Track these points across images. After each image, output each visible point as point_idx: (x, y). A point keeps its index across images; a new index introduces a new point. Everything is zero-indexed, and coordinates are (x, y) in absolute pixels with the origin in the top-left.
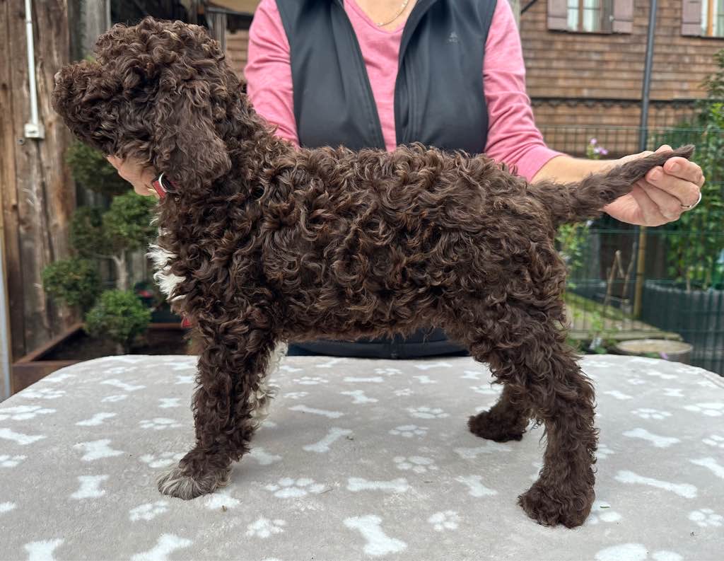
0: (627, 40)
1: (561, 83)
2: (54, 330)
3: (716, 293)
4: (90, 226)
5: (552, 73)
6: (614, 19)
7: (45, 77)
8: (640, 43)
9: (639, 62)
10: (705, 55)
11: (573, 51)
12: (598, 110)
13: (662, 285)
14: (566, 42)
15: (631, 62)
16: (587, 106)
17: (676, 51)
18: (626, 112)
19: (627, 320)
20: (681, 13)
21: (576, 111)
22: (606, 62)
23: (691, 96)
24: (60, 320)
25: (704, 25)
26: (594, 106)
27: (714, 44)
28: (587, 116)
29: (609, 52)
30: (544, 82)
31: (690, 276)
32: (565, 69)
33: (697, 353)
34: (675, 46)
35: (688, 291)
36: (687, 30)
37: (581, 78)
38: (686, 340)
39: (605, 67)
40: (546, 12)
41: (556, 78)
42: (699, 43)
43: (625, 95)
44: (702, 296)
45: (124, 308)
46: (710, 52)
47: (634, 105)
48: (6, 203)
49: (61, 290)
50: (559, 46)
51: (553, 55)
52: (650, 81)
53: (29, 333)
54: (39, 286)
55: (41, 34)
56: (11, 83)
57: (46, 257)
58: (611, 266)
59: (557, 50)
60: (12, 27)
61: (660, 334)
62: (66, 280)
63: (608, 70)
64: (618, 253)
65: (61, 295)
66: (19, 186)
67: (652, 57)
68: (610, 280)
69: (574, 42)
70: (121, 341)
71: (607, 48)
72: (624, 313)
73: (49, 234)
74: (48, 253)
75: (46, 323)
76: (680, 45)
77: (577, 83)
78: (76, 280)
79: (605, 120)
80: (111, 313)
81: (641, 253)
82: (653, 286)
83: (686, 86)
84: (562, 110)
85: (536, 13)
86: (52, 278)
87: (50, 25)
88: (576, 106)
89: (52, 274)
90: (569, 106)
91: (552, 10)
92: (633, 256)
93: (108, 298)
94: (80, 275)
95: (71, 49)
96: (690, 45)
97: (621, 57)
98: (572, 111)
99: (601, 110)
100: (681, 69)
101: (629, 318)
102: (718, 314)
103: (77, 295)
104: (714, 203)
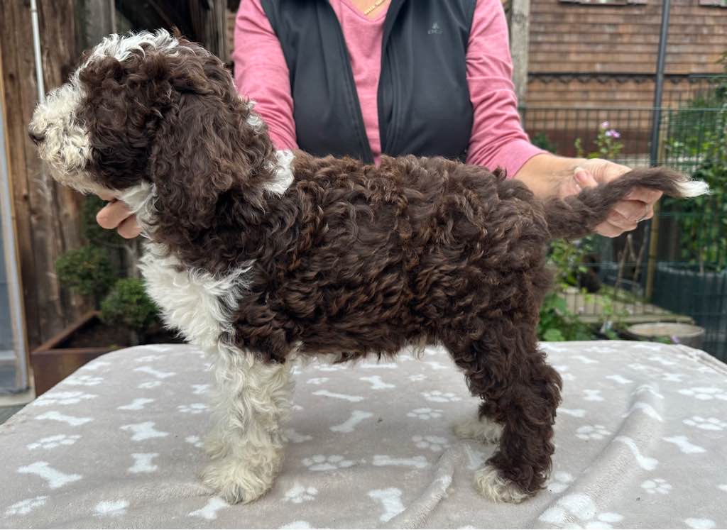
0: (643, 12)
1: (573, 57)
2: (67, 318)
5: (564, 48)
7: (51, 66)
8: (655, 14)
9: (655, 34)
10: (724, 26)
11: (585, 23)
12: (611, 85)
13: (674, 267)
14: (578, 15)
15: (645, 34)
16: (600, 82)
17: (693, 22)
18: (641, 87)
19: (639, 303)
21: (589, 87)
22: (620, 35)
23: (710, 69)
24: (73, 308)
26: (606, 81)
28: (599, 92)
29: (623, 24)
30: (555, 57)
31: (704, 257)
32: (577, 43)
33: (709, 335)
34: (693, 16)
35: (701, 274)
37: (593, 53)
38: (698, 322)
39: (619, 40)
41: (568, 53)
42: (718, 13)
43: (640, 69)
44: (715, 279)
47: (649, 80)
48: (17, 194)
49: (76, 279)
50: (571, 19)
51: (565, 28)
52: (666, 54)
53: (43, 321)
54: (53, 275)
55: (47, 24)
56: (18, 73)
57: (58, 247)
58: (623, 250)
59: (569, 23)
60: (17, 17)
61: (671, 317)
62: (80, 269)
63: (622, 44)
64: (630, 236)
65: (75, 284)
66: (29, 176)
67: (667, 29)
68: (621, 264)
69: (587, 14)
70: (136, 329)
71: (621, 20)
72: (636, 296)
73: (60, 223)
74: (59, 242)
75: (59, 311)
76: (698, 16)
77: (589, 57)
78: (90, 269)
79: (619, 96)
80: (125, 302)
81: (653, 235)
82: (665, 269)
83: (704, 59)
84: (574, 86)
86: (67, 267)
87: (55, 14)
88: (587, 82)
89: (66, 264)
90: (582, 82)
92: (645, 240)
93: (121, 287)
94: (93, 264)
95: (76, 38)
96: (709, 16)
97: (636, 29)
98: (584, 87)
99: (614, 86)
100: (699, 41)
101: (640, 301)
103: (91, 284)
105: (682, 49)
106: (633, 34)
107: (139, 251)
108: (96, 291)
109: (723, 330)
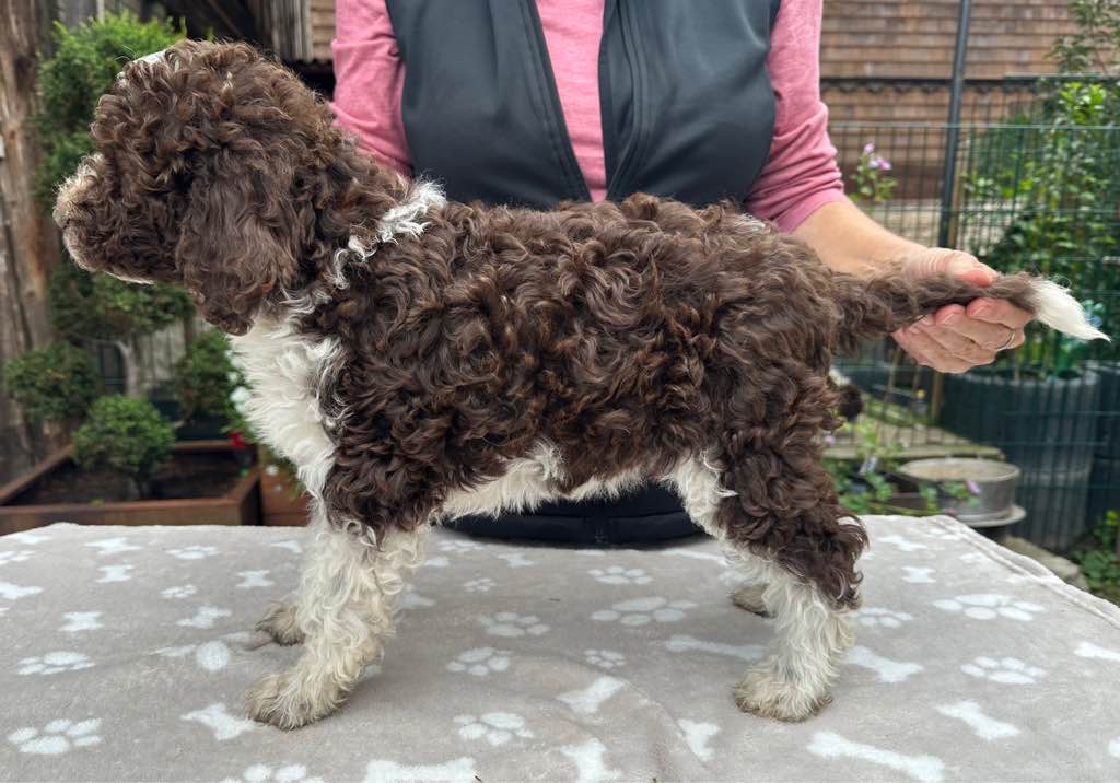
1: (831, 55)
2: (37, 453)
3: (1060, 383)
4: (79, 295)
9: (952, 19)
10: (1057, 7)
12: (887, 97)
15: (940, 19)
16: (871, 92)
18: (932, 99)
19: (919, 427)
21: (855, 99)
22: (902, 20)
23: (1032, 72)
24: (46, 439)
26: (881, 91)
28: (869, 106)
29: (907, 4)
31: (1018, 358)
33: (1026, 476)
35: (1016, 382)
37: (861, 47)
38: (1010, 457)
39: (901, 28)
43: (931, 73)
44: (1037, 390)
45: (130, 424)
46: (1065, 2)
47: (942, 89)
49: (36, 396)
52: (967, 49)
57: (18, 343)
61: (969, 450)
62: (41, 380)
63: (904, 33)
65: (36, 405)
67: (969, 12)
70: (131, 474)
72: (916, 415)
73: (22, 306)
74: (21, 336)
77: (856, 54)
78: (57, 380)
79: (898, 113)
80: (110, 432)
83: (1025, 57)
86: (20, 378)
88: (852, 91)
89: (19, 372)
90: (844, 91)
93: (104, 409)
94: (65, 372)
97: (925, 11)
98: (846, 99)
99: (892, 97)
100: (1019, 29)
101: (922, 423)
102: (1061, 417)
103: (60, 404)
104: (1062, 244)
105: (994, 42)
107: (137, 350)
108: (67, 415)
109: (1047, 468)
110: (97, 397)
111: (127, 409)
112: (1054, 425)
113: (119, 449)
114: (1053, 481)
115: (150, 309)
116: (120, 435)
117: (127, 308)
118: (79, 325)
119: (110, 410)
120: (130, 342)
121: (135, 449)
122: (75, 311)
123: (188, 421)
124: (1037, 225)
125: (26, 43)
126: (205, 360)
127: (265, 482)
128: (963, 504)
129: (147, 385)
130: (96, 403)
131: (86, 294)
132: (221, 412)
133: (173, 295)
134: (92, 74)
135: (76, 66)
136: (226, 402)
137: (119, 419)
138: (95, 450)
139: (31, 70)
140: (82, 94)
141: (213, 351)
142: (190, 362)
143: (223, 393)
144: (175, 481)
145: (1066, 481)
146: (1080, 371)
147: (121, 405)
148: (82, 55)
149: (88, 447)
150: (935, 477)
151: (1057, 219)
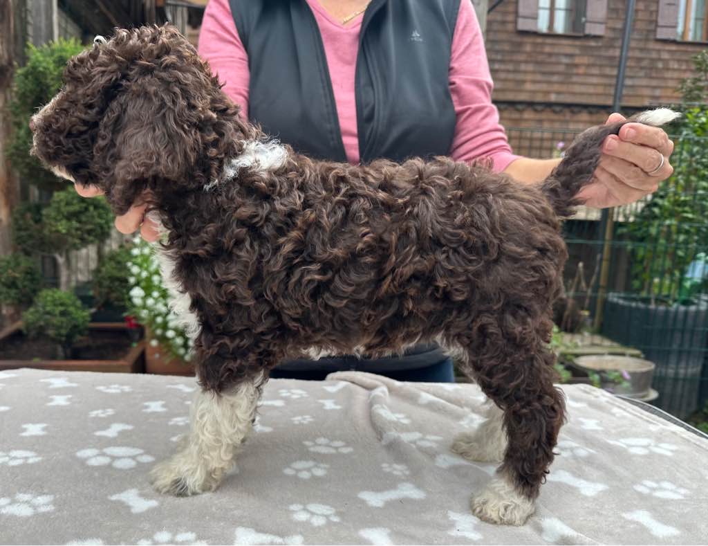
0: (600, 44)
1: (528, 86)
3: (682, 308)
4: (31, 222)
5: (519, 77)
6: (586, 22)
8: (613, 47)
9: (612, 67)
10: (679, 61)
11: (542, 53)
12: (565, 116)
13: (625, 299)
14: (535, 44)
15: (601, 66)
16: (555, 112)
17: (648, 56)
18: (595, 118)
19: (587, 334)
20: (657, 16)
21: (544, 116)
22: (576, 66)
24: (4, 317)
25: (680, 29)
26: (561, 111)
27: (690, 49)
28: (552, 121)
29: (579, 55)
30: (510, 85)
31: (655, 290)
32: (534, 72)
33: (659, 369)
34: (648, 50)
35: (652, 306)
36: (662, 34)
37: (549, 82)
38: (648, 356)
39: (575, 71)
40: (516, 13)
41: (524, 82)
42: (674, 48)
43: (595, 101)
44: (667, 312)
45: (62, 308)
46: (685, 57)
50: (528, 48)
51: (522, 57)
52: (623, 86)
58: (573, 277)
59: (526, 53)
61: (620, 350)
62: (4, 278)
63: (578, 74)
64: (581, 265)
67: (625, 62)
68: (572, 292)
69: (543, 44)
76: (654, 50)
77: (544, 87)
78: (15, 278)
79: (572, 126)
80: (48, 313)
81: (605, 265)
82: (615, 300)
83: (658, 93)
84: (528, 115)
85: (505, 13)
88: (542, 111)
90: (536, 111)
91: (522, 11)
92: (597, 269)
93: (46, 297)
94: (18, 273)
96: (664, 50)
97: (592, 60)
98: (538, 116)
99: (568, 116)
100: (654, 75)
101: (588, 332)
102: (683, 332)
103: (16, 294)
104: (685, 215)
105: (637, 82)
106: (589, 66)
107: (68, 260)
108: (20, 302)
109: (673, 366)
110: (40, 290)
111: (60, 298)
112: (678, 336)
113: (53, 325)
114: (677, 374)
115: (79, 233)
116: (55, 316)
117: (64, 231)
118: (30, 242)
119: (49, 298)
120: (64, 254)
121: (65, 325)
122: (28, 232)
123: (99, 309)
124: (669, 201)
125: (6, 56)
126: (113, 268)
127: (148, 352)
128: (618, 386)
129: (73, 284)
130: (40, 294)
131: (38, 221)
132: (122, 304)
133: (95, 224)
134: (50, 77)
135: (40, 72)
136: (126, 296)
137: (55, 305)
138: (37, 325)
139: (8, 75)
140: (42, 91)
141: (119, 263)
142: (103, 269)
143: (125, 291)
144: (88, 348)
145: (686, 374)
146: (696, 301)
147: (56, 296)
148: (44, 64)
149: (33, 323)
150: (597, 367)
151: (683, 198)
